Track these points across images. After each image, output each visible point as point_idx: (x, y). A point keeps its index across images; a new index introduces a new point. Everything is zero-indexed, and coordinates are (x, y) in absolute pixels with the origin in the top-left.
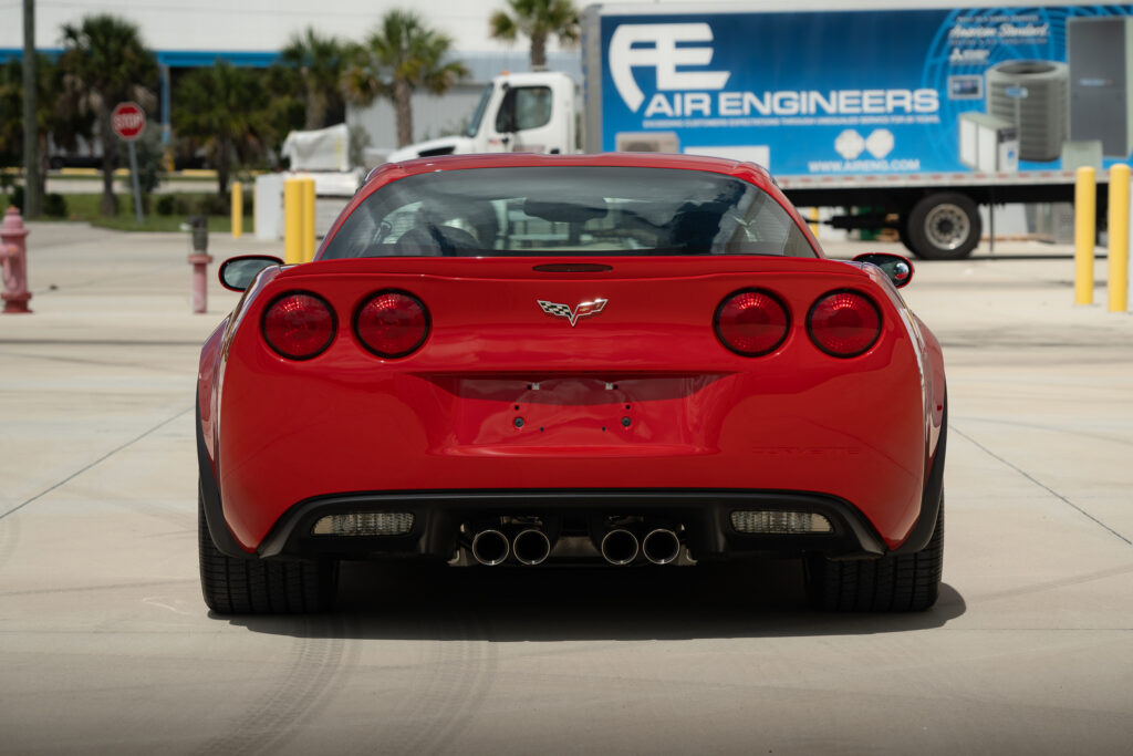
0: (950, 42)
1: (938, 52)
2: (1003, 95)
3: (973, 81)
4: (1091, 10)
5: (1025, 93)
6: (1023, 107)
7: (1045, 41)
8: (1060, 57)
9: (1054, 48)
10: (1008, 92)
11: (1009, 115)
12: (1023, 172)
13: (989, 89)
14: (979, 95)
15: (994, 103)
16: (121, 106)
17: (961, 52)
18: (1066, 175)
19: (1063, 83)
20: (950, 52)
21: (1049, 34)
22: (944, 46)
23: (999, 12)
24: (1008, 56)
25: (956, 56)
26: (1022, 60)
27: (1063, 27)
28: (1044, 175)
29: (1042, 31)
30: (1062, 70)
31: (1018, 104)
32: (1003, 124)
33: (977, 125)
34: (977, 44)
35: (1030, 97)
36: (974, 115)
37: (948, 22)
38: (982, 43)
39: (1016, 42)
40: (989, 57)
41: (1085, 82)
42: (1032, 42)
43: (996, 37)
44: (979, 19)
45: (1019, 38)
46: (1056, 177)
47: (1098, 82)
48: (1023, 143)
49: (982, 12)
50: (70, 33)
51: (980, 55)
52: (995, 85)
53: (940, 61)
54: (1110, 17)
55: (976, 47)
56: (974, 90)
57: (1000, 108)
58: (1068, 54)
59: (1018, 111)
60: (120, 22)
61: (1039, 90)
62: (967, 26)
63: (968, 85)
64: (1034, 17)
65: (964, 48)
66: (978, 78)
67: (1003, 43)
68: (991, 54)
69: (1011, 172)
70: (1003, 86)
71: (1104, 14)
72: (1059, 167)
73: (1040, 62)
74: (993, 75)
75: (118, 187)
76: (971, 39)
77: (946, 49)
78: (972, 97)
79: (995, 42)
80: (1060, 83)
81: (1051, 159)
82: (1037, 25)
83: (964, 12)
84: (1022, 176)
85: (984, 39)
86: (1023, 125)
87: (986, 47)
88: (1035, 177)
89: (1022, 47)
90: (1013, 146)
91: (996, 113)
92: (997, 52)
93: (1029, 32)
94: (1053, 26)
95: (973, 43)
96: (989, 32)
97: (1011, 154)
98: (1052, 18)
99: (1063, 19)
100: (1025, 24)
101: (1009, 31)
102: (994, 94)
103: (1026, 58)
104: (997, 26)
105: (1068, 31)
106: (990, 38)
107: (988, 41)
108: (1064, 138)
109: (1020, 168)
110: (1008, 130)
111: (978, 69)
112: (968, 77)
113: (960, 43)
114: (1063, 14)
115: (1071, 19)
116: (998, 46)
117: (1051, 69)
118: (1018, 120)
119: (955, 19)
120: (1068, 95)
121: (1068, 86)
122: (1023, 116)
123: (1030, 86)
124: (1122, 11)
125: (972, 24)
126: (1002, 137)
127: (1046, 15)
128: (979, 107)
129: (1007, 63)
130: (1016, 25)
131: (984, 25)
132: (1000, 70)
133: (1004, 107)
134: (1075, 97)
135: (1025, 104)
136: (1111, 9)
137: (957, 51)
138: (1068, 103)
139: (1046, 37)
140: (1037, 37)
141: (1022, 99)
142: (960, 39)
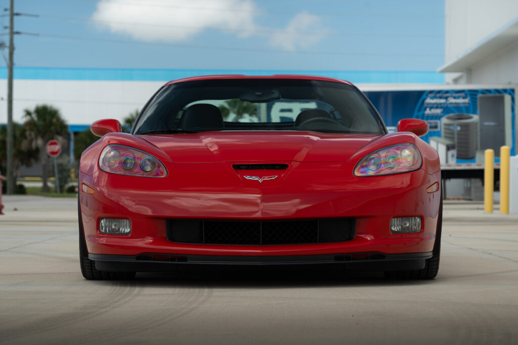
0: (425, 105)
1: (419, 110)
2: (449, 129)
3: (435, 123)
4: (489, 91)
5: (459, 128)
6: (458, 134)
7: (468, 105)
8: (475, 112)
9: (471, 108)
10: (451, 128)
11: (452, 138)
12: (458, 164)
13: (443, 127)
14: (439, 129)
15: (445, 133)
16: (51, 141)
17: (430, 110)
18: (478, 165)
19: (476, 124)
20: (425, 110)
21: (470, 102)
22: (423, 107)
23: (447, 92)
24: (452, 112)
25: (428, 112)
26: (457, 113)
27: (476, 99)
28: (468, 165)
29: (467, 101)
30: (476, 118)
31: (456, 133)
32: (449, 142)
33: (438, 143)
34: (437, 106)
35: (461, 130)
36: (436, 138)
37: (424, 96)
38: (440, 106)
39: (455, 105)
40: (442, 112)
41: (486, 124)
42: (462, 105)
43: (446, 103)
44: (438, 95)
45: (456, 103)
46: (473, 166)
47: (492, 124)
48: (458, 151)
49: (439, 92)
50: (28, 113)
51: (439, 111)
52: (445, 125)
53: (421, 113)
54: (497, 94)
55: (437, 108)
56: (436, 127)
57: (448, 135)
58: (478, 111)
59: (456, 136)
60: (51, 107)
61: (466, 127)
62: (432, 98)
63: (433, 125)
64: (463, 94)
65: (431, 108)
66: (438, 121)
67: (449, 106)
68: (444, 111)
69: (453, 164)
70: (449, 125)
71: (494, 93)
72: (474, 162)
73: (465, 114)
74: (444, 120)
75: (50, 184)
76: (435, 104)
77: (423, 108)
78: (435, 130)
79: (445, 105)
80: (475, 124)
81: (471, 158)
82: (464, 98)
83: (431, 92)
84: (458, 165)
85: (440, 104)
86: (458, 143)
87: (441, 108)
88: (464, 166)
89: (458, 107)
90: (453, 152)
91: (446, 137)
92: (446, 110)
93: (461, 101)
94: (472, 98)
95: (435, 106)
96: (443, 101)
97: (453, 156)
98: (471, 95)
99: (476, 95)
100: (459, 97)
101: (452, 100)
102: (445, 129)
103: (459, 113)
104: (446, 98)
105: (478, 101)
106: (443, 103)
107: (442, 105)
108: (477, 149)
109: (457, 162)
110: (451, 145)
111: (438, 117)
112: (433, 121)
113: (430, 106)
114: (475, 93)
115: (480, 95)
116: (447, 107)
117: (471, 118)
118: (456, 141)
119: (427, 95)
120: (479, 129)
121: (479, 125)
122: (458, 139)
123: (461, 125)
124: (503, 92)
125: (435, 97)
126: (449, 148)
127: (468, 93)
128: (438, 134)
129: (451, 115)
130: (455, 98)
131: (440, 98)
132: (448, 118)
133: (450, 135)
134: (481, 130)
135: (459, 133)
136: (497, 91)
137: (428, 109)
138: (479, 133)
139: (469, 103)
140: (464, 103)
141: (458, 131)
142: (430, 104)
